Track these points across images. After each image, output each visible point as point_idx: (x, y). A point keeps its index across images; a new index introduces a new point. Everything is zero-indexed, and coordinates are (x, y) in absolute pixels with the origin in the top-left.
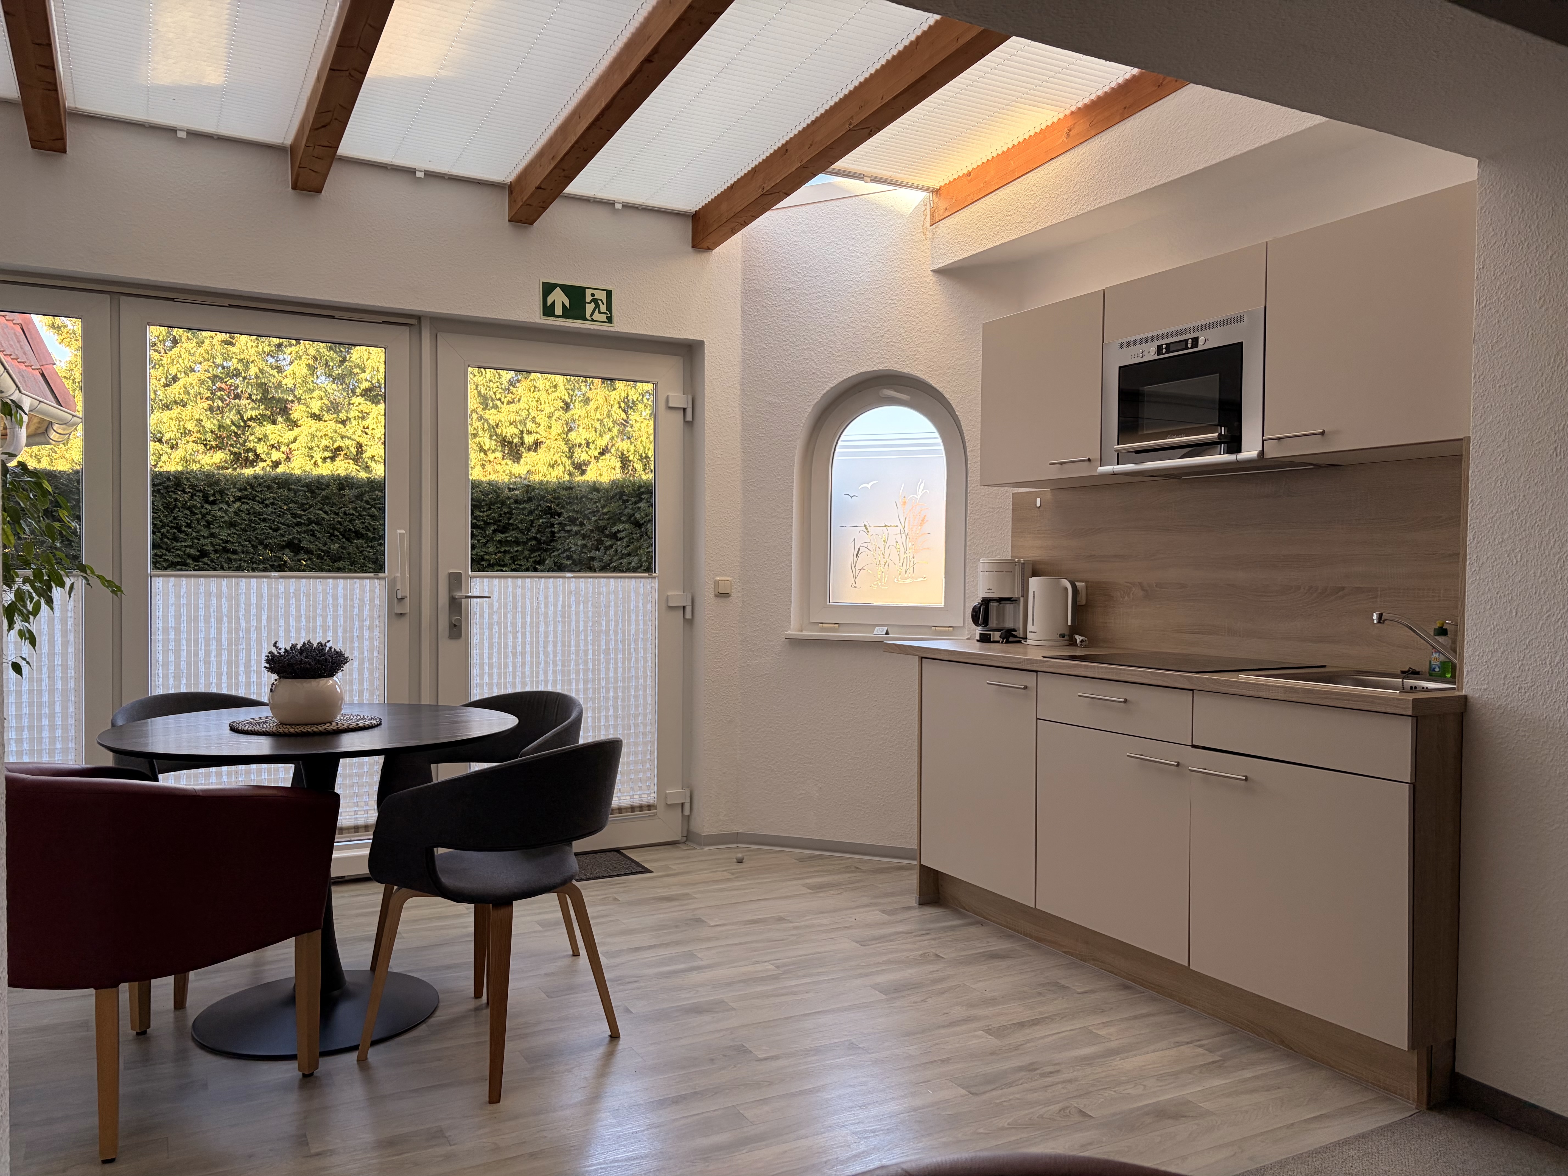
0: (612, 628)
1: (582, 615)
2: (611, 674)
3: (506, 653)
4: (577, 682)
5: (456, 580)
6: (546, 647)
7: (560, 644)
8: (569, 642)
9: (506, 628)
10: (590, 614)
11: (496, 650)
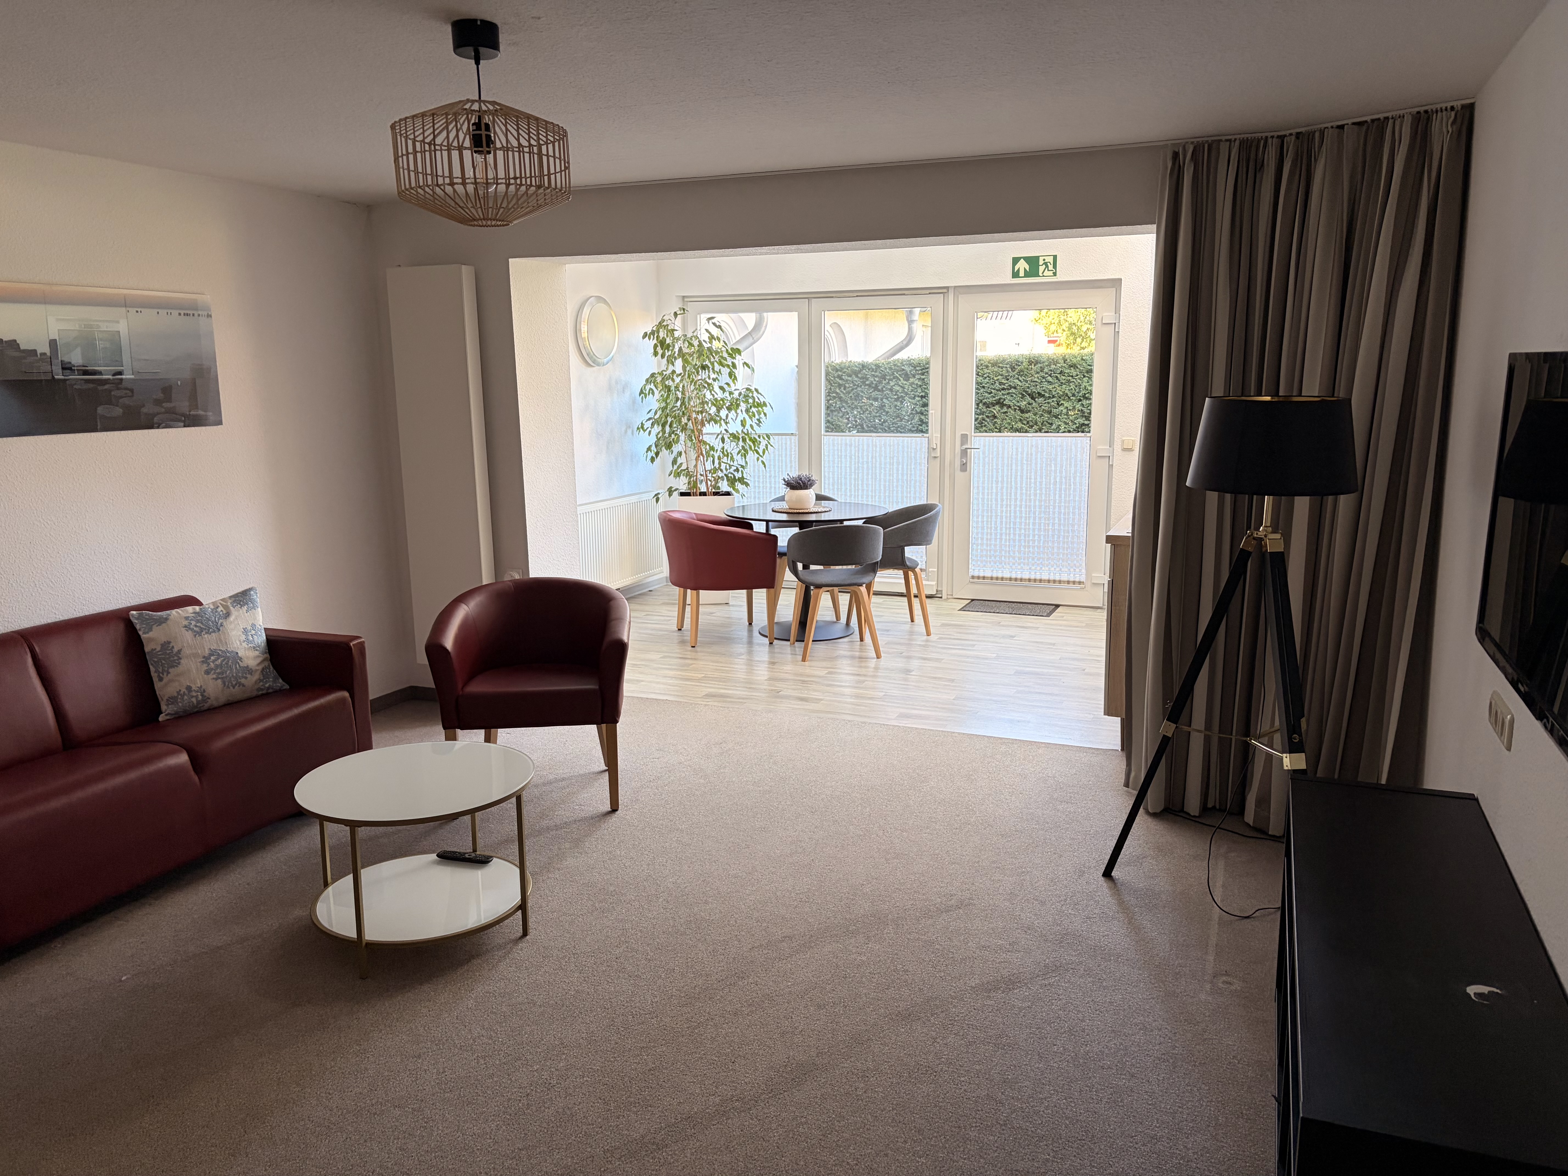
0: (1058, 469)
1: (1039, 460)
2: (1057, 497)
3: (992, 481)
4: (1035, 501)
5: (964, 438)
6: (1016, 478)
7: (1025, 477)
8: (1030, 476)
9: (992, 466)
10: (1044, 460)
11: (986, 479)
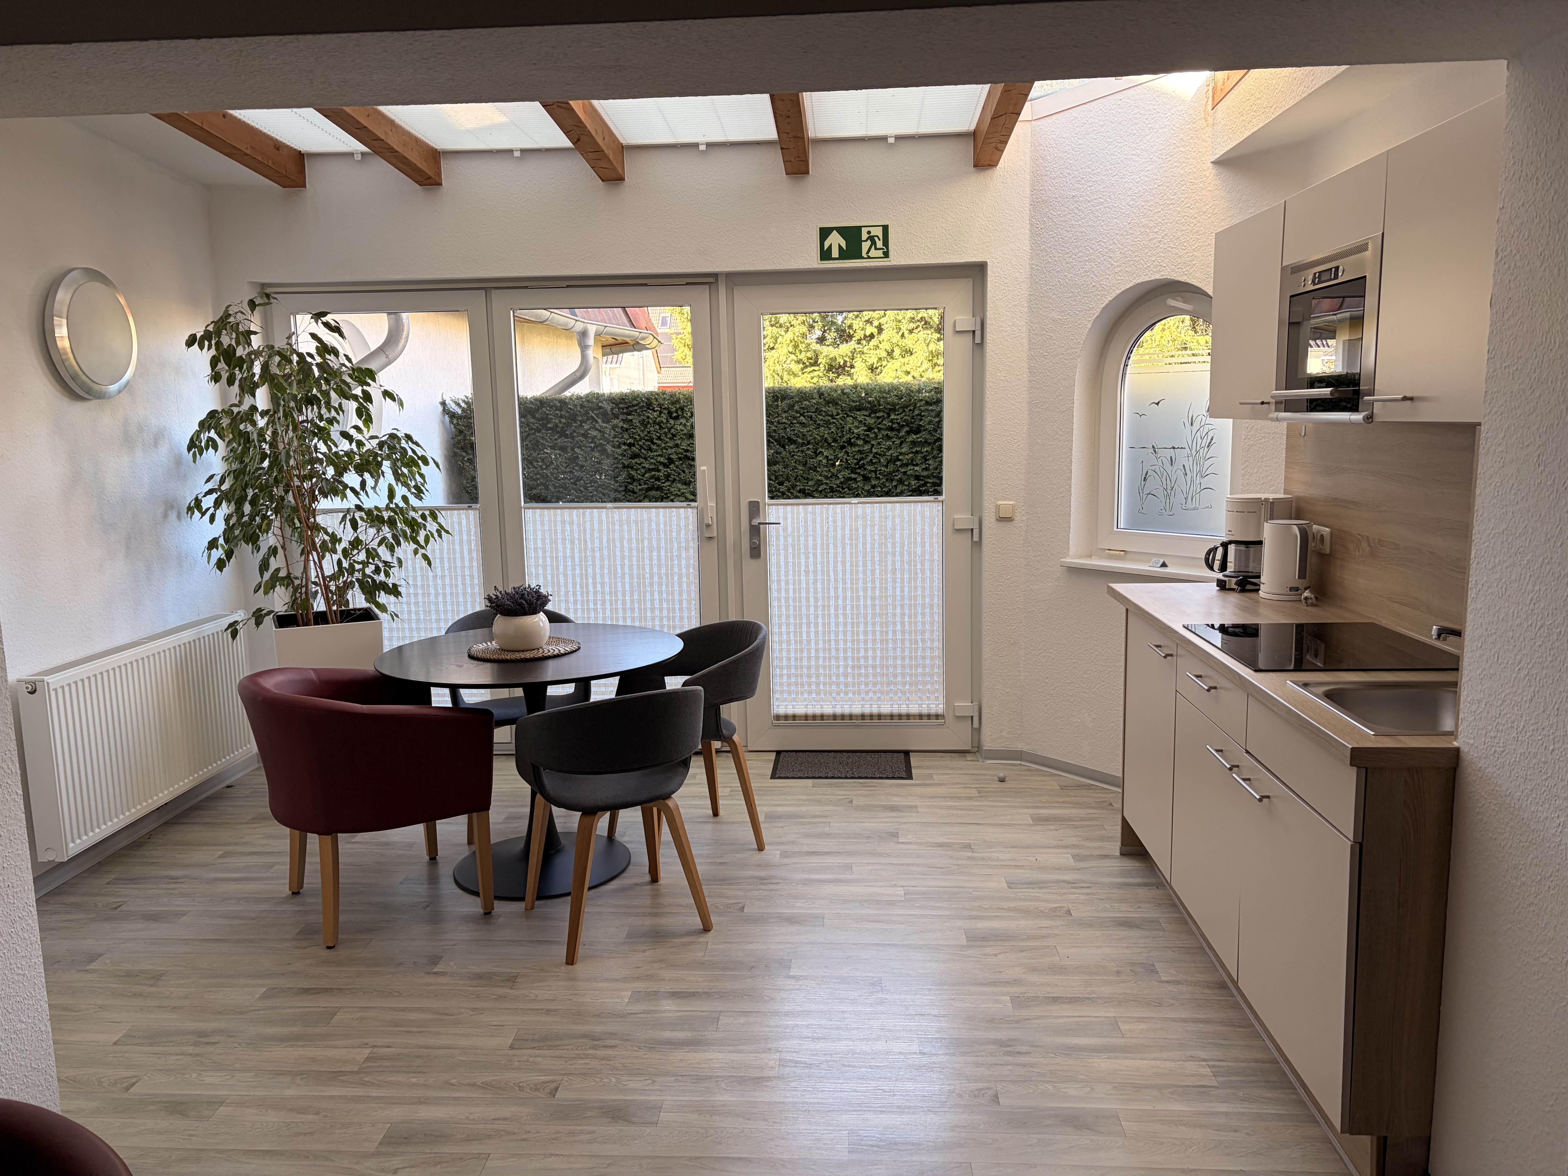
0: (898, 549)
1: (869, 538)
2: (898, 592)
3: (800, 571)
4: (865, 597)
5: (755, 508)
6: (835, 566)
7: (848, 564)
8: (857, 562)
9: (799, 549)
10: (876, 537)
11: (790, 568)
